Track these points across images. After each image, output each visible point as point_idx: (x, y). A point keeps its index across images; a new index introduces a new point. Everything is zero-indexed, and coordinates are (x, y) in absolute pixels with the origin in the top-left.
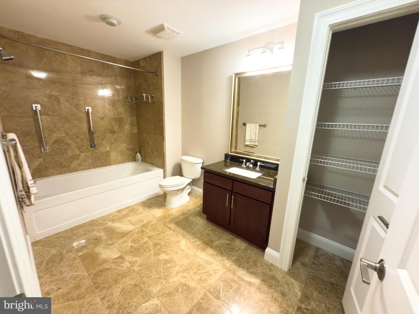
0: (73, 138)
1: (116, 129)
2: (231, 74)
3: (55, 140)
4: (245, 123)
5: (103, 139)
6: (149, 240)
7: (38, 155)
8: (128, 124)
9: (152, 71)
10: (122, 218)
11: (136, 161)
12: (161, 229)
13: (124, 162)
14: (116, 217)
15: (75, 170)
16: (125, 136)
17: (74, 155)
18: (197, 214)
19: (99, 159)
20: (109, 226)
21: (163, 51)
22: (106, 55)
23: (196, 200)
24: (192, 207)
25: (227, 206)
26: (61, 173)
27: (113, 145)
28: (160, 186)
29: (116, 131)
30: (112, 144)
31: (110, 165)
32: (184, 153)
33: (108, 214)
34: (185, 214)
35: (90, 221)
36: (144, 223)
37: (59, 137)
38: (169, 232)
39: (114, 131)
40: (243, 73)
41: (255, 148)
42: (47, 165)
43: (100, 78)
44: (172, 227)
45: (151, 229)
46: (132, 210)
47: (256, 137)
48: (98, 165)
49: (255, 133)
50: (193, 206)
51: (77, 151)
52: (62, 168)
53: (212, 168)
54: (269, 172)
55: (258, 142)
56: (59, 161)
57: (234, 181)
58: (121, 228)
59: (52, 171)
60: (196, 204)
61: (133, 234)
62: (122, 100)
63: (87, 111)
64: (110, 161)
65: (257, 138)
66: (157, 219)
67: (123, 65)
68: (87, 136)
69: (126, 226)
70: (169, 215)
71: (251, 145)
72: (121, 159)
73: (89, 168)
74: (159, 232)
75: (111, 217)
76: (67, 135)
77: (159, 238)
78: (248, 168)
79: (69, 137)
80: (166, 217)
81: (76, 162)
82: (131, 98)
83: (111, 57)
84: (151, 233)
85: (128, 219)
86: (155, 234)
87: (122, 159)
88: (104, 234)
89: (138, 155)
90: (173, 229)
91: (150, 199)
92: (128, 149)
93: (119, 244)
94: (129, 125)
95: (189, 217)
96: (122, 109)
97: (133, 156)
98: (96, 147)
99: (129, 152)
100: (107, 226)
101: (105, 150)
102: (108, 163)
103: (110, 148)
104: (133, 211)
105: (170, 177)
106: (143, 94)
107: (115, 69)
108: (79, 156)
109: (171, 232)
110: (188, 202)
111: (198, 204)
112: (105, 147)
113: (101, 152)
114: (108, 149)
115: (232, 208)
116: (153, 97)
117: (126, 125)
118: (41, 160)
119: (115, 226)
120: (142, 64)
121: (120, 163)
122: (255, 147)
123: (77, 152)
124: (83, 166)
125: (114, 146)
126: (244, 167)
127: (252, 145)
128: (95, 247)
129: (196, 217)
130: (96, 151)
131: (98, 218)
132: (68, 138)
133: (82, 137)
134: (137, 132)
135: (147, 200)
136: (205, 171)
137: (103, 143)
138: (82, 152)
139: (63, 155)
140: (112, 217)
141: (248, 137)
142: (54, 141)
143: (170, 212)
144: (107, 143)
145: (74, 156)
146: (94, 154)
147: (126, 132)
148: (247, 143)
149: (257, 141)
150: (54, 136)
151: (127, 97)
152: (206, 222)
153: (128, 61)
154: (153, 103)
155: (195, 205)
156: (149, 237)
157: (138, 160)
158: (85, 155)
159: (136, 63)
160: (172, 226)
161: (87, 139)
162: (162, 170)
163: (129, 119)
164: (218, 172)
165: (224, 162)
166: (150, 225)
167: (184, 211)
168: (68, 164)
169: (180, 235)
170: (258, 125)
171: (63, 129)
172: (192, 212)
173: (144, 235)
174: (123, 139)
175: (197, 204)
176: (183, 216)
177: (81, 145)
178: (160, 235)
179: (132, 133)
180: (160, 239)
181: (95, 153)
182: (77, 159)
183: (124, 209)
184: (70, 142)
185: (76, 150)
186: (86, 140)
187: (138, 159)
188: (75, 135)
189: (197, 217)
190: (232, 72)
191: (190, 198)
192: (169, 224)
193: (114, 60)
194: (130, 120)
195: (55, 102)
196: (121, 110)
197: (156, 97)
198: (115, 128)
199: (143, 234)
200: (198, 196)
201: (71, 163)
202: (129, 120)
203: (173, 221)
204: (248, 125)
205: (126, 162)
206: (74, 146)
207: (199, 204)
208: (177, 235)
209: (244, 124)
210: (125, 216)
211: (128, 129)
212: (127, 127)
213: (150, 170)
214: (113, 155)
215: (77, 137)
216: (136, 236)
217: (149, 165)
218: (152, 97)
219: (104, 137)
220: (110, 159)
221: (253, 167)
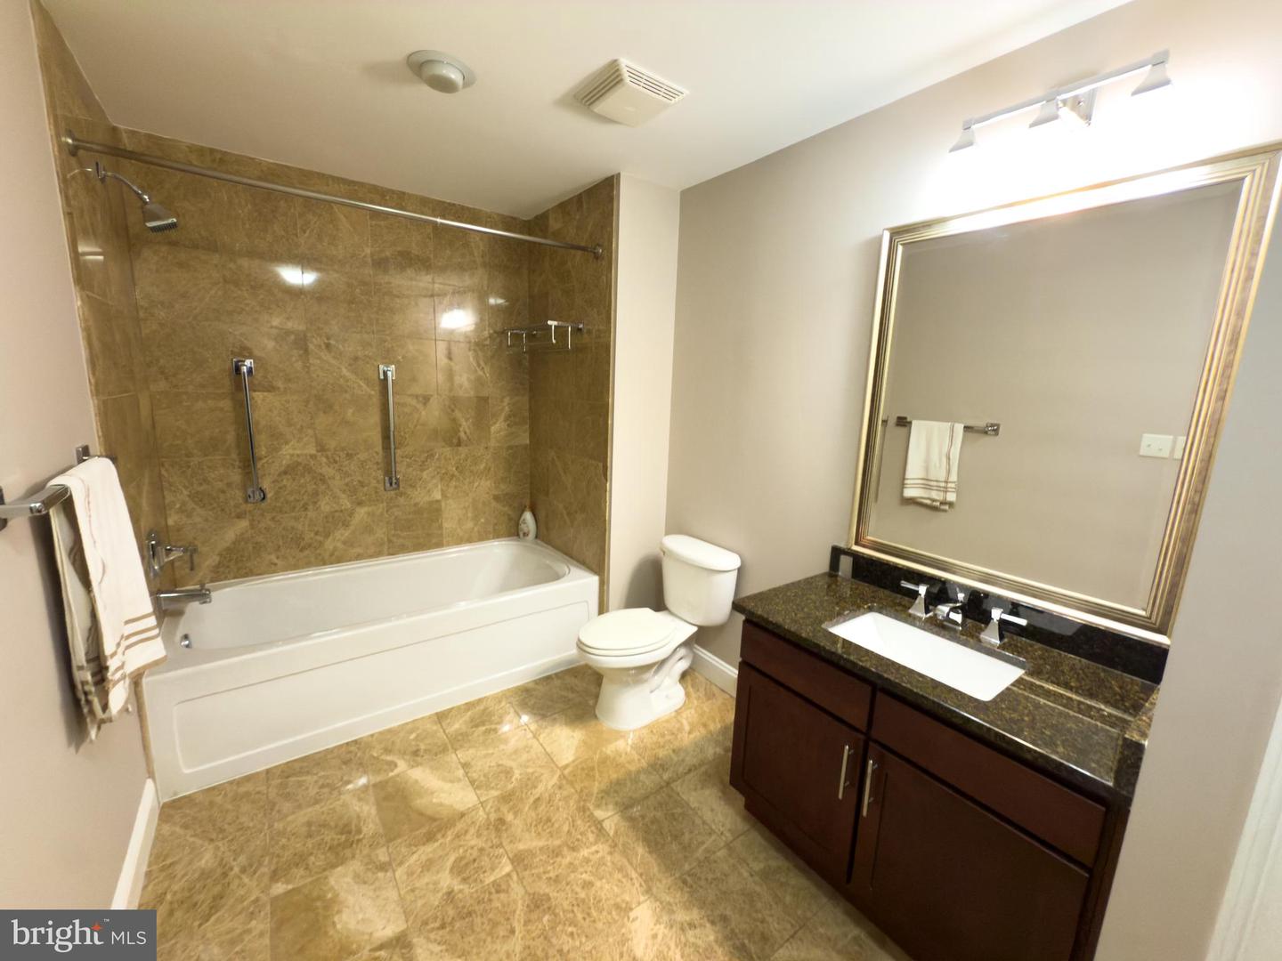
0: (338, 459)
1: (465, 433)
2: (875, 233)
3: (288, 466)
4: (905, 418)
5: (423, 467)
6: (515, 877)
7: (238, 511)
8: (502, 418)
9: (583, 244)
10: (444, 750)
11: (518, 535)
12: (566, 828)
13: (482, 537)
14: (427, 741)
15: (336, 558)
16: (489, 456)
17: (336, 511)
18: (707, 779)
19: (409, 528)
20: (398, 775)
21: (619, 175)
22: (449, 204)
23: (706, 707)
24: (692, 736)
25: (840, 796)
26: (295, 567)
27: (453, 483)
28: (581, 646)
29: (465, 438)
30: (451, 479)
31: (439, 545)
32: (676, 526)
33: (407, 724)
34: (664, 767)
35: (347, 744)
36: (510, 787)
37: (298, 455)
38: (594, 850)
39: (459, 439)
40: (927, 225)
41: (945, 511)
42: (260, 539)
43: (427, 274)
44: (606, 825)
45: (529, 821)
46: (481, 716)
47: (949, 472)
48: (403, 545)
49: (948, 458)
50: (696, 735)
51: (346, 501)
52: (301, 551)
53: (779, 612)
54: (1056, 665)
55: (958, 491)
56: (293, 528)
57: (879, 695)
58: (432, 793)
59: (273, 557)
60: (705, 725)
61: (466, 832)
62: (488, 342)
63: (382, 377)
64: (440, 532)
65: (954, 477)
66: (559, 773)
67: (498, 230)
68: (377, 453)
69: (450, 785)
70: (604, 761)
71: (928, 502)
72: (473, 529)
73: (378, 554)
74: (557, 842)
75: (412, 736)
76: (322, 448)
77: (552, 875)
78: (941, 627)
79: (327, 457)
80: (592, 769)
81: (342, 534)
82: (516, 334)
83: (463, 208)
84: (529, 842)
85: (464, 755)
86: (541, 849)
87: (476, 529)
88: (374, 811)
89: (528, 516)
90: (612, 833)
91: (548, 678)
92: (496, 498)
93: (410, 874)
94: (505, 421)
95: (677, 786)
96: (487, 369)
97: (510, 519)
98: (401, 489)
99: (499, 506)
100: (391, 774)
101: (427, 499)
102: (434, 541)
103: (444, 495)
104: (483, 723)
105: (619, 608)
106: (549, 322)
107: (473, 244)
108: (351, 515)
109: (603, 848)
110: (676, 711)
111: (715, 726)
112: (429, 491)
113: (416, 505)
114: (437, 495)
115: (865, 812)
116: (580, 330)
117: (497, 420)
118: (244, 524)
119: (416, 781)
120: (554, 224)
121: (470, 540)
122: (947, 507)
123: (346, 503)
124: (360, 546)
125: (456, 487)
126: (920, 618)
127: (934, 500)
128: (334, 866)
129: (702, 788)
130: (402, 500)
131: (372, 736)
132: (324, 460)
133: (363, 456)
134: (528, 442)
135: (536, 682)
136: (747, 622)
137: (425, 475)
138: (360, 504)
139: (306, 509)
140: (416, 739)
141: (914, 470)
142: (283, 468)
143: (610, 749)
144: (433, 477)
145: (337, 514)
146: (395, 509)
147: (493, 443)
148: (909, 493)
149: (953, 485)
150: (283, 452)
151: (504, 333)
152: (741, 825)
153: (514, 219)
154: (579, 349)
155: (703, 731)
156: (519, 860)
157: (525, 534)
158: (369, 514)
159: (537, 224)
160: (609, 817)
161: (378, 463)
162: (595, 579)
163: (507, 400)
164: (805, 640)
165: (827, 579)
166: (532, 800)
167: (661, 753)
168: (319, 538)
169: (634, 875)
170: (959, 428)
171: (310, 432)
172: (691, 760)
173: (501, 845)
174: (482, 466)
175: (712, 727)
176: (655, 777)
177: (359, 481)
178: (559, 859)
179: (510, 448)
180: (557, 880)
181: (398, 506)
182: (346, 525)
183: (459, 708)
184: (328, 471)
185: (343, 496)
186: (375, 467)
187: (526, 530)
188: (343, 449)
189: (707, 792)
190: (880, 224)
191: (687, 695)
192: (598, 806)
193: (474, 217)
194: (509, 404)
195: (295, 352)
196: (484, 372)
197: (589, 332)
198: (461, 429)
199: (500, 837)
200: (714, 688)
201: (327, 536)
202: (505, 404)
203: (616, 792)
204: (918, 428)
205: (488, 539)
206: (337, 483)
207: (719, 726)
208: (620, 870)
209: (903, 422)
210: (459, 741)
211: (502, 433)
212: (498, 427)
213: (556, 577)
214: (454, 514)
215: (349, 456)
216: (473, 843)
217: (559, 555)
218: (577, 331)
219: (427, 458)
220: (440, 527)
221: (963, 624)
